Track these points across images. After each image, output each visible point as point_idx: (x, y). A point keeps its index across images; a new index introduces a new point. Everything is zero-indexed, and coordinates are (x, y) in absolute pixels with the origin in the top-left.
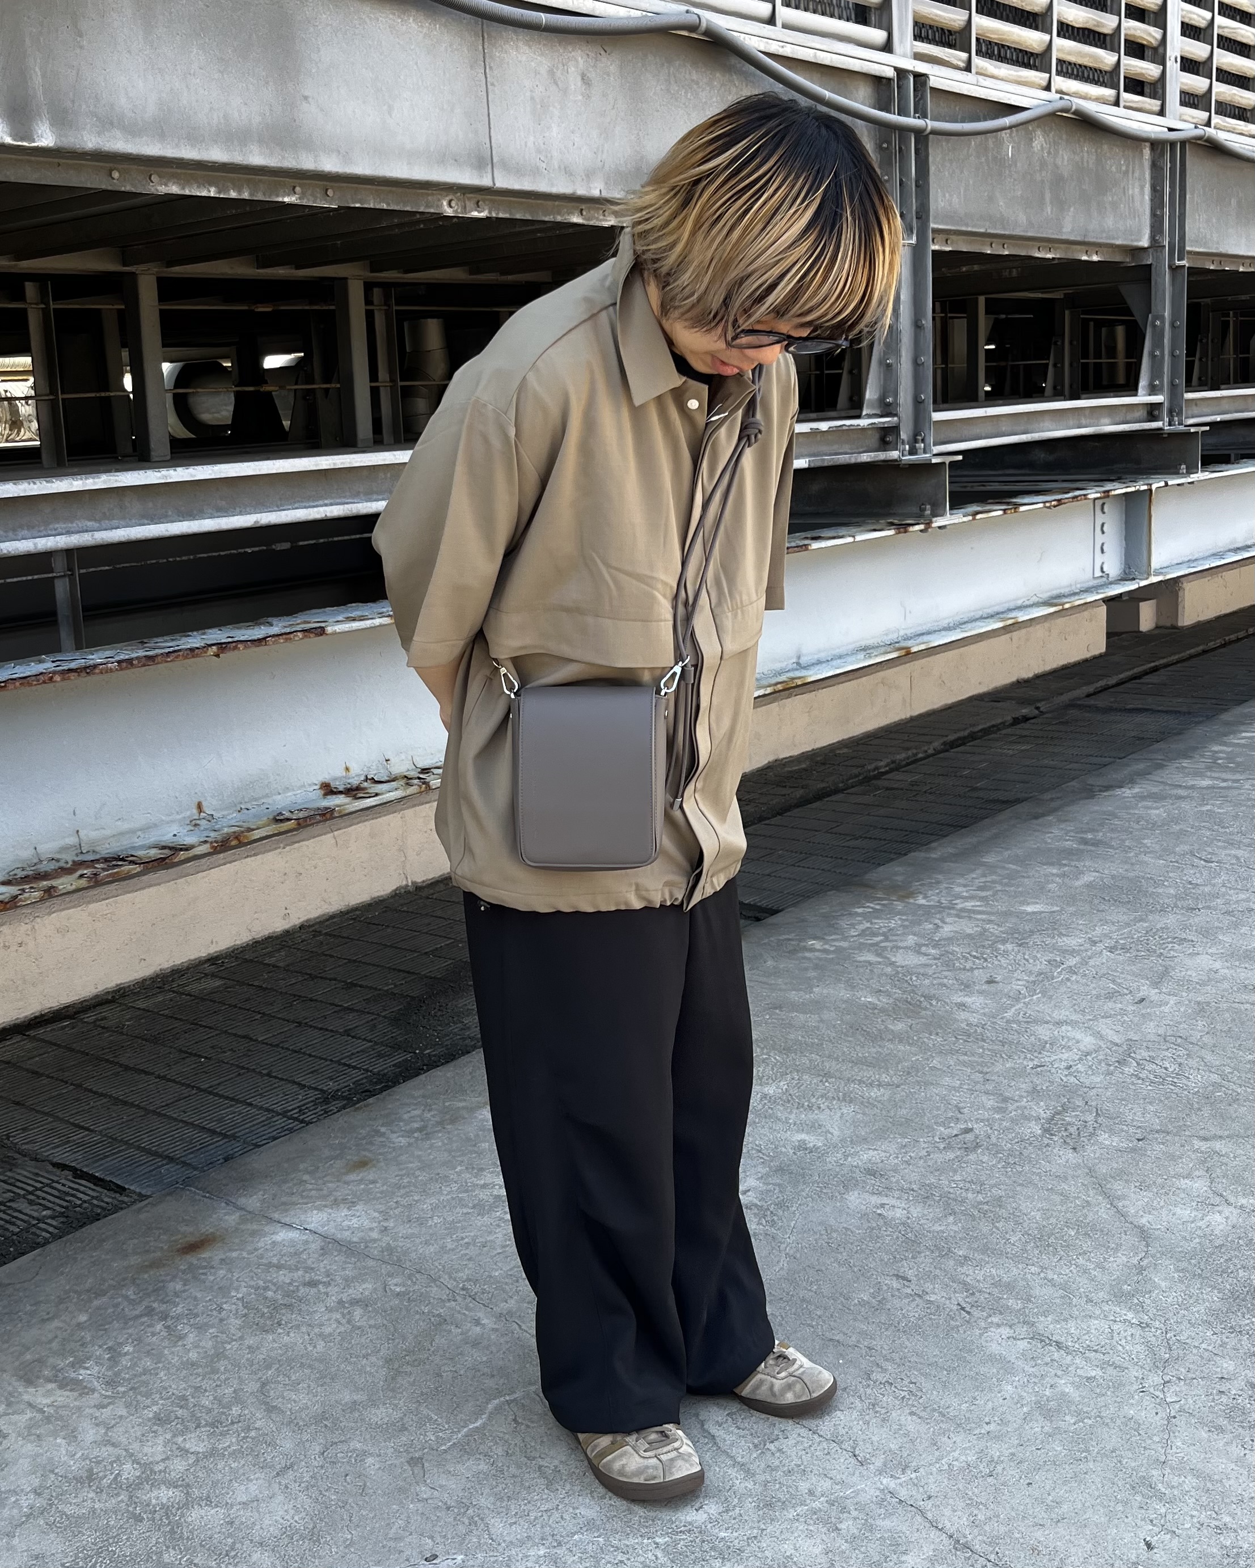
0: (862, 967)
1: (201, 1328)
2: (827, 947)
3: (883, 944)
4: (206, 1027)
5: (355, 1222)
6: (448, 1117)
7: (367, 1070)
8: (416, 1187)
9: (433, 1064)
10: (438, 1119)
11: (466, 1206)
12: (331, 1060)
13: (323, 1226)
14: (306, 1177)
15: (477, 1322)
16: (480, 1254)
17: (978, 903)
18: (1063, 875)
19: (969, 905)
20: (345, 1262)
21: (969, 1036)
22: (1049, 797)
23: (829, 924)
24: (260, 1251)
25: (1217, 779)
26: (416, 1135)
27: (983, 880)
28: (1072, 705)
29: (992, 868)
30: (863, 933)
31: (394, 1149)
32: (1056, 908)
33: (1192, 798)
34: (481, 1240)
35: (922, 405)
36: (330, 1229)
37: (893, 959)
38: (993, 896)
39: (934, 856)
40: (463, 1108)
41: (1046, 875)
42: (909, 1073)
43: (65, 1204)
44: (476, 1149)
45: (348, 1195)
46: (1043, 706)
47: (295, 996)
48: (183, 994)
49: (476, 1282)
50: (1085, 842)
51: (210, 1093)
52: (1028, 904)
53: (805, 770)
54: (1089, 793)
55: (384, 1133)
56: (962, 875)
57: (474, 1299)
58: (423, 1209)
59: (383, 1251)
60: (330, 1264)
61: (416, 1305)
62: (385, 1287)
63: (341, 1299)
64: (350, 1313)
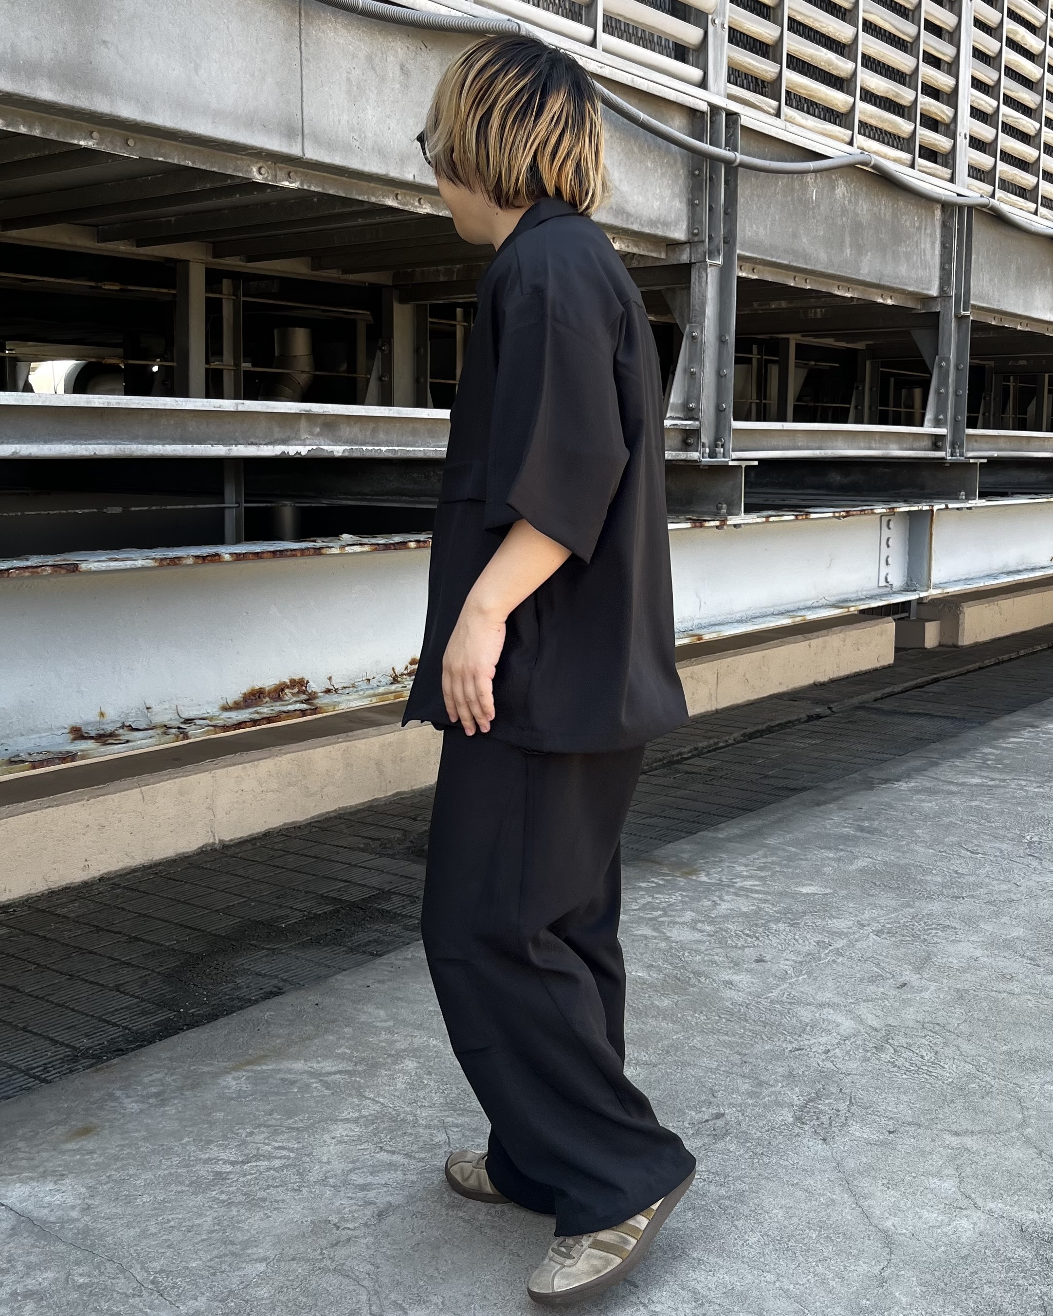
3: (661, 919)
5: (58, 1198)
6: (189, 1081)
7: (125, 1028)
8: (135, 1159)
9: (193, 1023)
10: (179, 1084)
11: (181, 1183)
12: (93, 1016)
13: (22, 1202)
14: (22, 1144)
16: (182, 1240)
17: (757, 883)
18: (839, 860)
19: (748, 883)
20: (33, 1246)
21: (732, 1015)
22: (832, 787)
25: (986, 777)
26: (151, 1101)
27: (764, 860)
28: (861, 707)
29: (773, 850)
30: (643, 908)
31: (124, 1116)
32: (829, 891)
33: (962, 794)
34: (188, 1223)
35: (723, 413)
36: (29, 1206)
37: (669, 934)
38: (772, 876)
39: (721, 836)
40: (208, 1072)
41: (823, 859)
42: (668, 1052)
44: (209, 1118)
45: (60, 1166)
46: (835, 707)
49: (169, 1273)
50: (862, 829)
52: (804, 885)
54: (869, 785)
55: (119, 1097)
56: (744, 856)
57: (161, 1295)
58: (135, 1185)
59: (78, 1234)
60: (16, 1248)
61: (96, 1300)
62: (68, 1277)
63: (16, 1290)
64: (19, 1307)
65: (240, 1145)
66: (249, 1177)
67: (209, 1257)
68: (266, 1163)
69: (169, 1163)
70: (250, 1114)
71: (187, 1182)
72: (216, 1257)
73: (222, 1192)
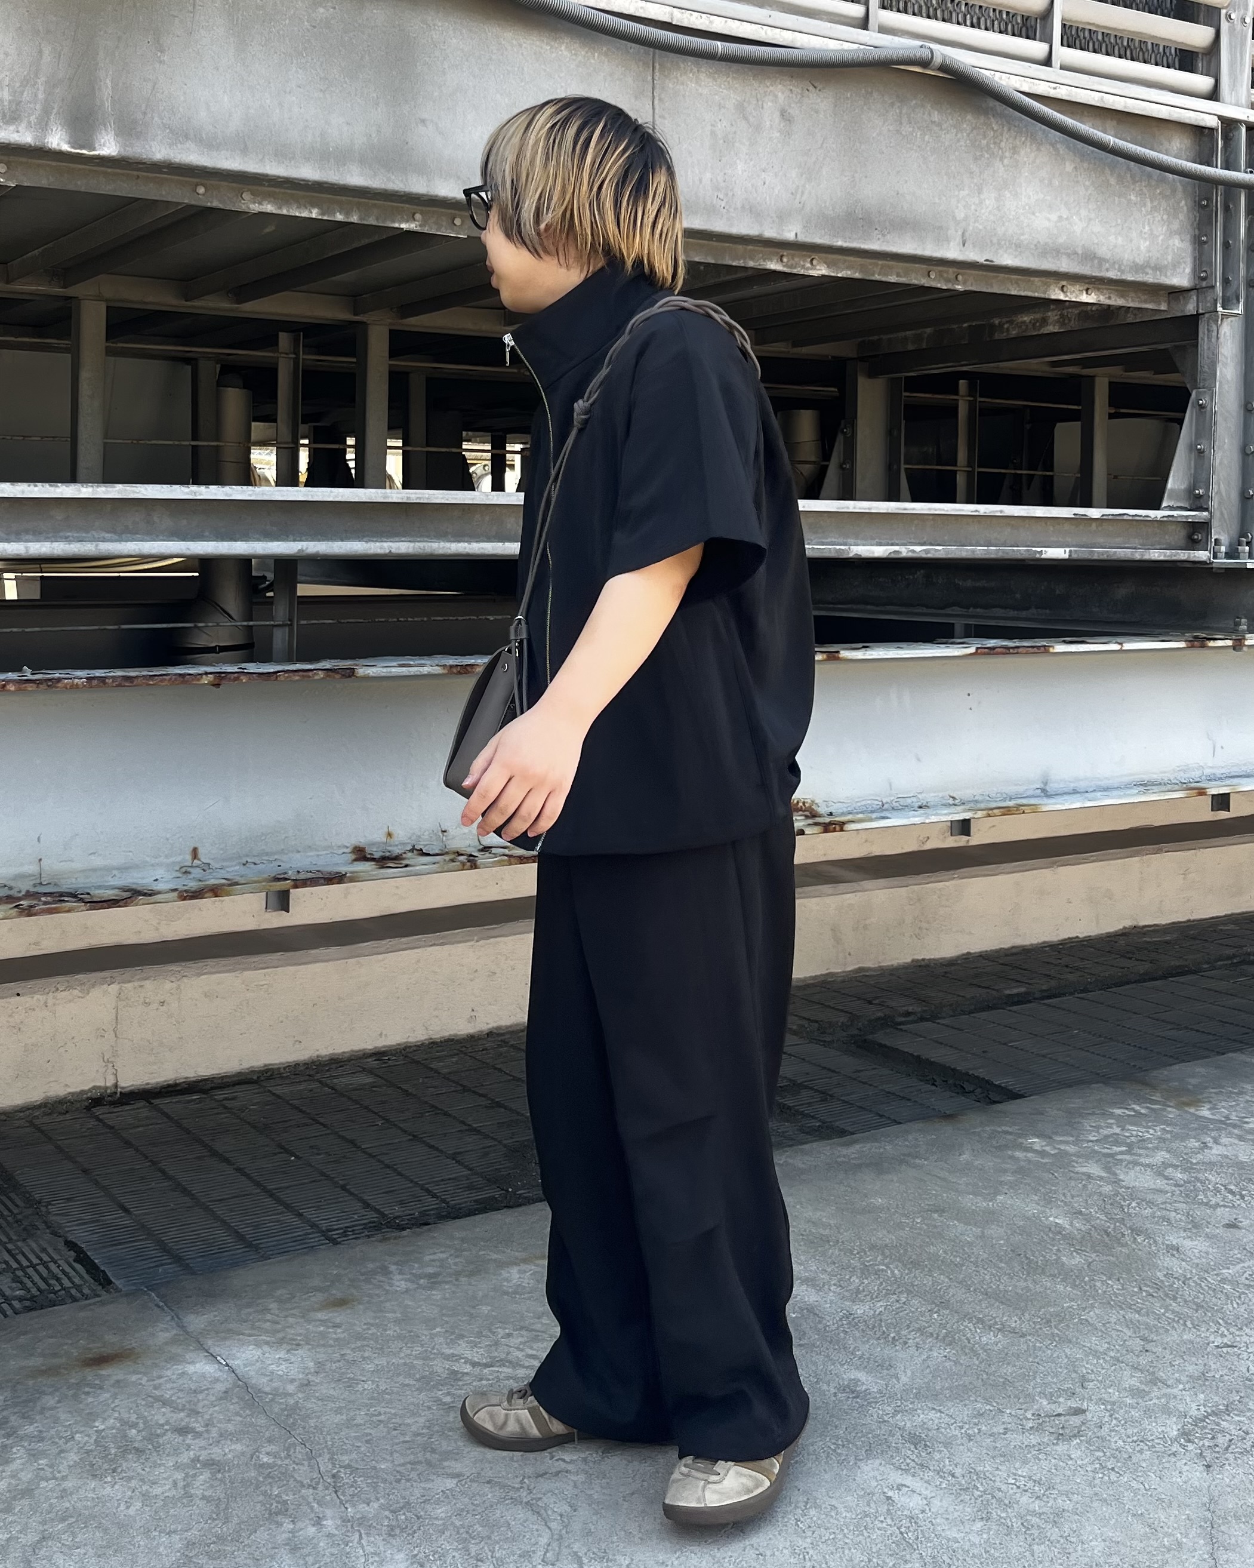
0: (1075, 1180)
1: (34, 1455)
2: (1048, 1149)
3: (1120, 1157)
4: (322, 1124)
5: (282, 1368)
6: (472, 1267)
7: (444, 1201)
8: (376, 1341)
10: (460, 1268)
11: (412, 1376)
12: (416, 1183)
13: (245, 1366)
14: (273, 1306)
15: (318, 1522)
16: (384, 1437)
20: (238, 1414)
23: (1072, 1122)
24: (162, 1380)
26: (422, 1281)
30: (1104, 1140)
31: (387, 1292)
34: (398, 1420)
36: (252, 1371)
37: (1120, 1177)
40: (495, 1260)
43: (43, 1286)
44: (473, 1311)
45: (300, 1335)
47: (433, 1106)
48: (327, 1085)
49: (354, 1470)
51: (271, 1196)
53: (1167, 942)
55: (391, 1272)
57: (336, 1492)
58: (364, 1369)
59: (285, 1409)
60: (220, 1412)
61: (270, 1483)
62: (255, 1453)
63: (199, 1456)
64: (195, 1475)
65: (490, 1346)
66: (484, 1382)
67: (402, 1461)
68: (510, 1370)
69: (409, 1352)
70: (518, 1313)
71: (418, 1376)
72: (410, 1463)
73: (448, 1394)
